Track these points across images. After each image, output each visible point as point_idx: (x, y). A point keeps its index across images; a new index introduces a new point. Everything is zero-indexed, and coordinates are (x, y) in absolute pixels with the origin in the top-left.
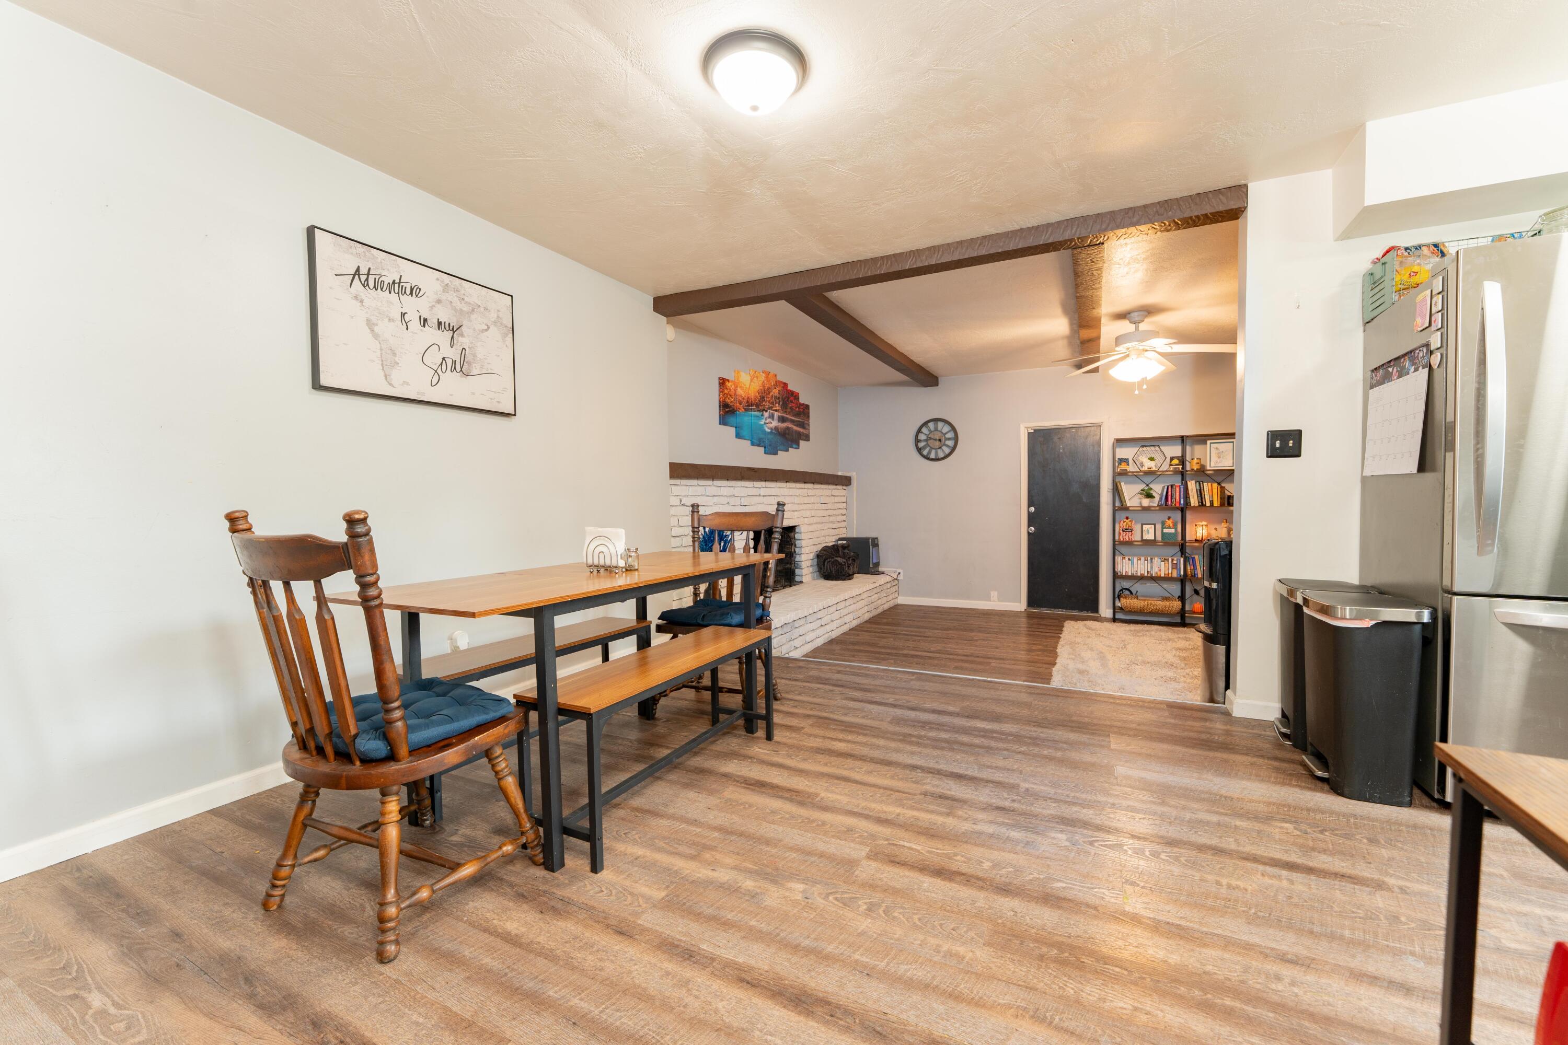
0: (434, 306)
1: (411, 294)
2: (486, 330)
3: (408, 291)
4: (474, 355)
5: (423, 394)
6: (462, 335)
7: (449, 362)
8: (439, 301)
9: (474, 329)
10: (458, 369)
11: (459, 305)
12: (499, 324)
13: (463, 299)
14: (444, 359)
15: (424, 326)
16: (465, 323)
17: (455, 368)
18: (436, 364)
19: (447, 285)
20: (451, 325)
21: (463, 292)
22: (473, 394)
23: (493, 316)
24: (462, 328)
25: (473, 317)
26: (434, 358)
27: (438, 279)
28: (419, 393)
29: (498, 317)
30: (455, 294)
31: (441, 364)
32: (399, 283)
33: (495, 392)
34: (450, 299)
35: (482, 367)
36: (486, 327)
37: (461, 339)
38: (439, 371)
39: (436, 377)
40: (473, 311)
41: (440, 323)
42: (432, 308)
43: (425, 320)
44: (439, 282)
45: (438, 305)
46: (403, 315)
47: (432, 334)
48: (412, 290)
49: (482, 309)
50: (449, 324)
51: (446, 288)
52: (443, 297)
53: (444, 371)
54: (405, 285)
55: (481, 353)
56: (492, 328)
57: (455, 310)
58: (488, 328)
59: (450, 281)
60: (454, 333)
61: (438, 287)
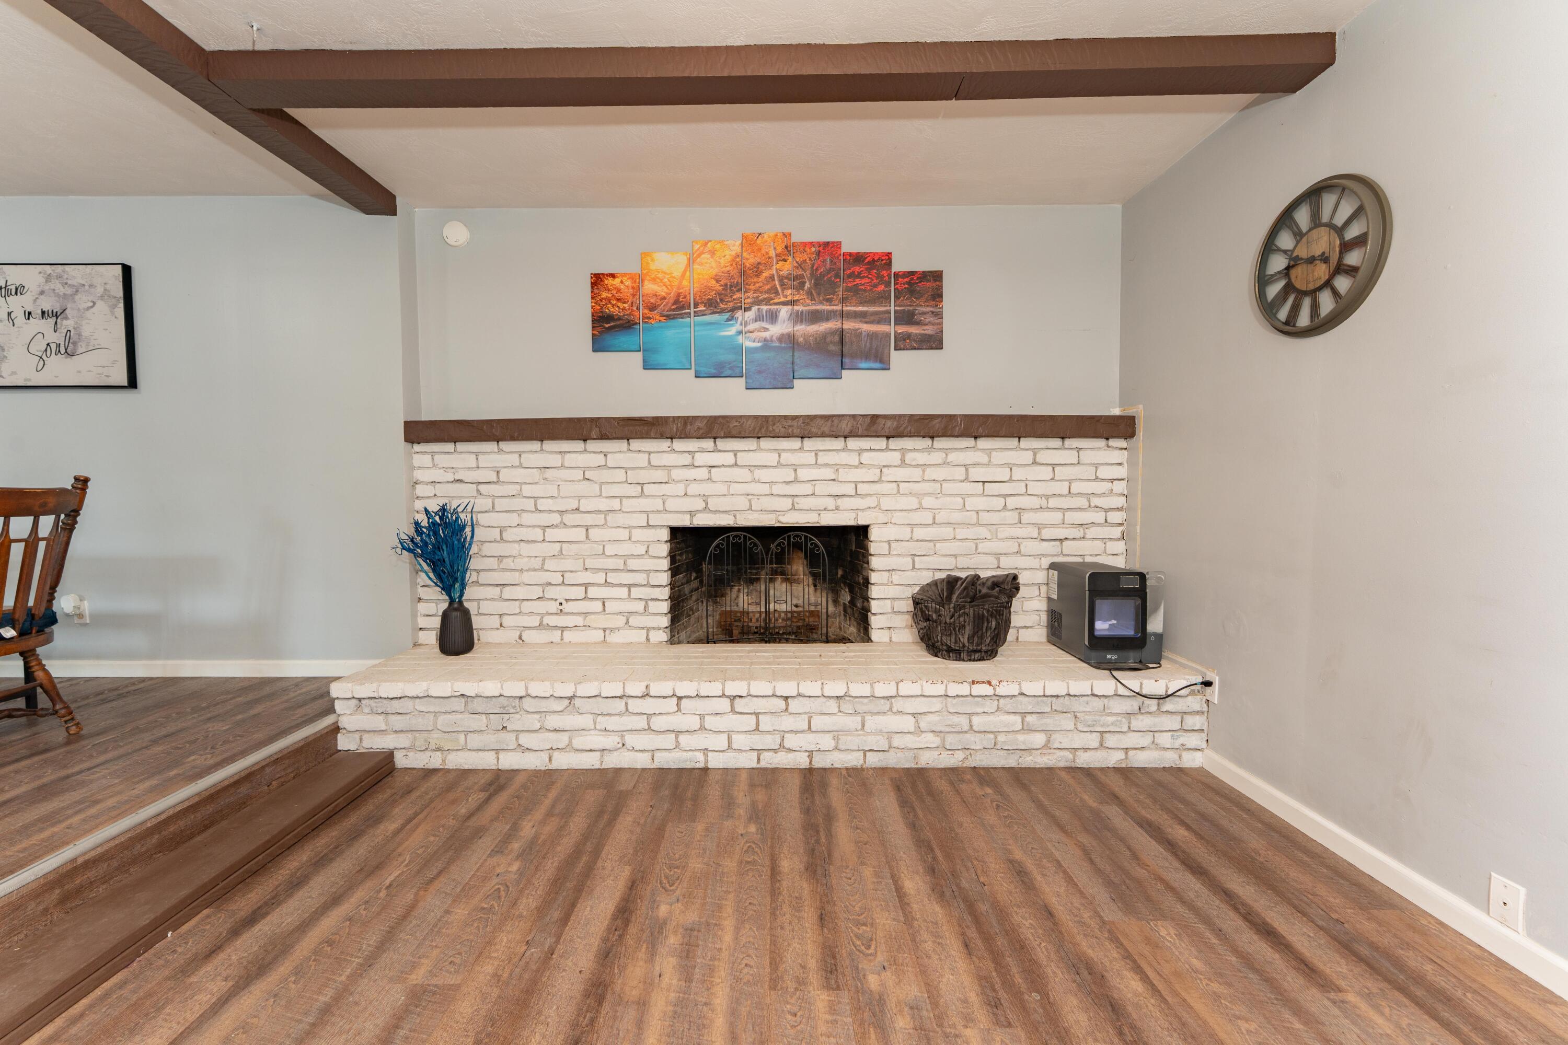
0: (37, 298)
1: (16, 293)
2: (92, 307)
3: (13, 293)
4: (80, 335)
5: (29, 380)
6: (66, 318)
7: (53, 346)
8: (42, 293)
9: (79, 309)
10: (63, 351)
11: (61, 290)
12: (106, 297)
13: (66, 283)
14: (48, 345)
15: (29, 319)
16: (69, 306)
17: (59, 351)
18: (40, 351)
19: (50, 275)
20: (55, 311)
21: (66, 276)
22: (79, 372)
23: (100, 290)
24: (67, 312)
25: (77, 297)
26: (38, 346)
27: (40, 273)
28: (26, 380)
29: (105, 290)
30: (57, 281)
31: (46, 350)
32: (5, 288)
33: (104, 367)
34: (53, 287)
35: (88, 344)
36: (92, 304)
37: (65, 322)
38: (44, 357)
39: (42, 362)
40: (77, 291)
41: (43, 313)
42: (35, 301)
43: (30, 313)
44: (42, 275)
45: (42, 297)
46: (9, 314)
47: (37, 324)
48: (17, 289)
49: (87, 287)
50: (52, 311)
51: (48, 278)
52: (46, 288)
53: (48, 355)
54: (10, 287)
55: (86, 331)
56: (100, 304)
57: (58, 296)
58: (94, 303)
59: (53, 270)
60: (57, 318)
61: (41, 279)
